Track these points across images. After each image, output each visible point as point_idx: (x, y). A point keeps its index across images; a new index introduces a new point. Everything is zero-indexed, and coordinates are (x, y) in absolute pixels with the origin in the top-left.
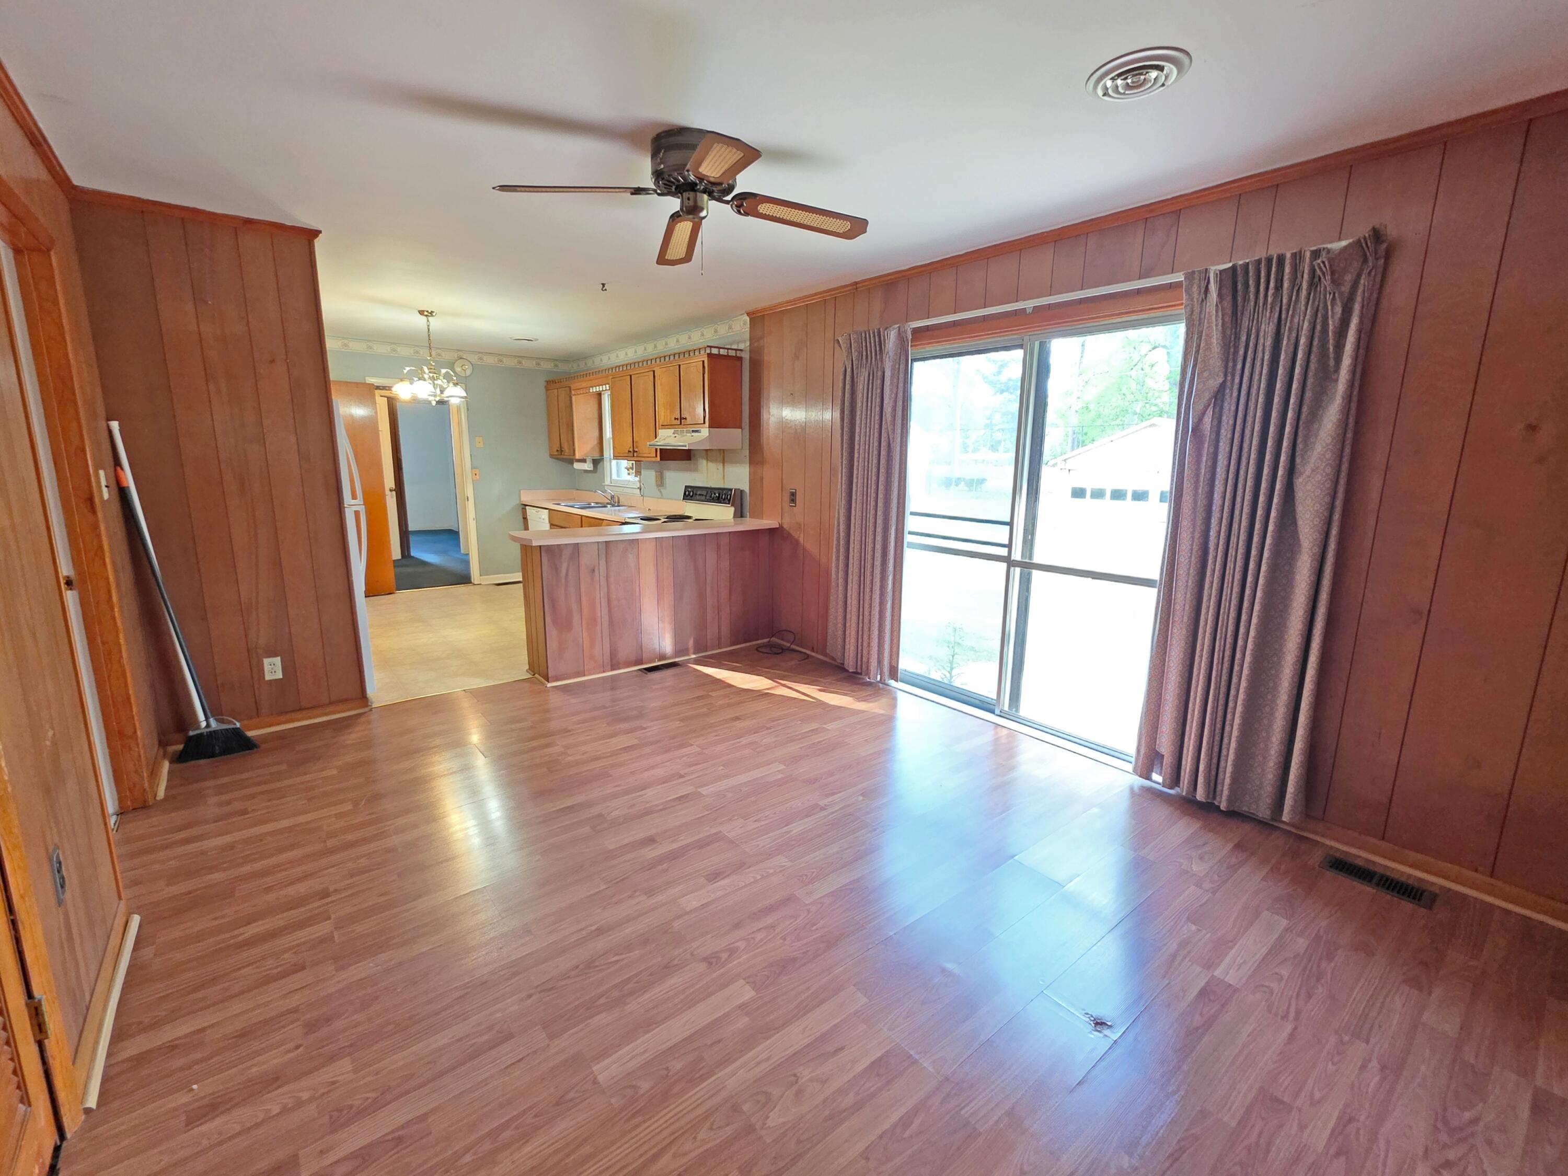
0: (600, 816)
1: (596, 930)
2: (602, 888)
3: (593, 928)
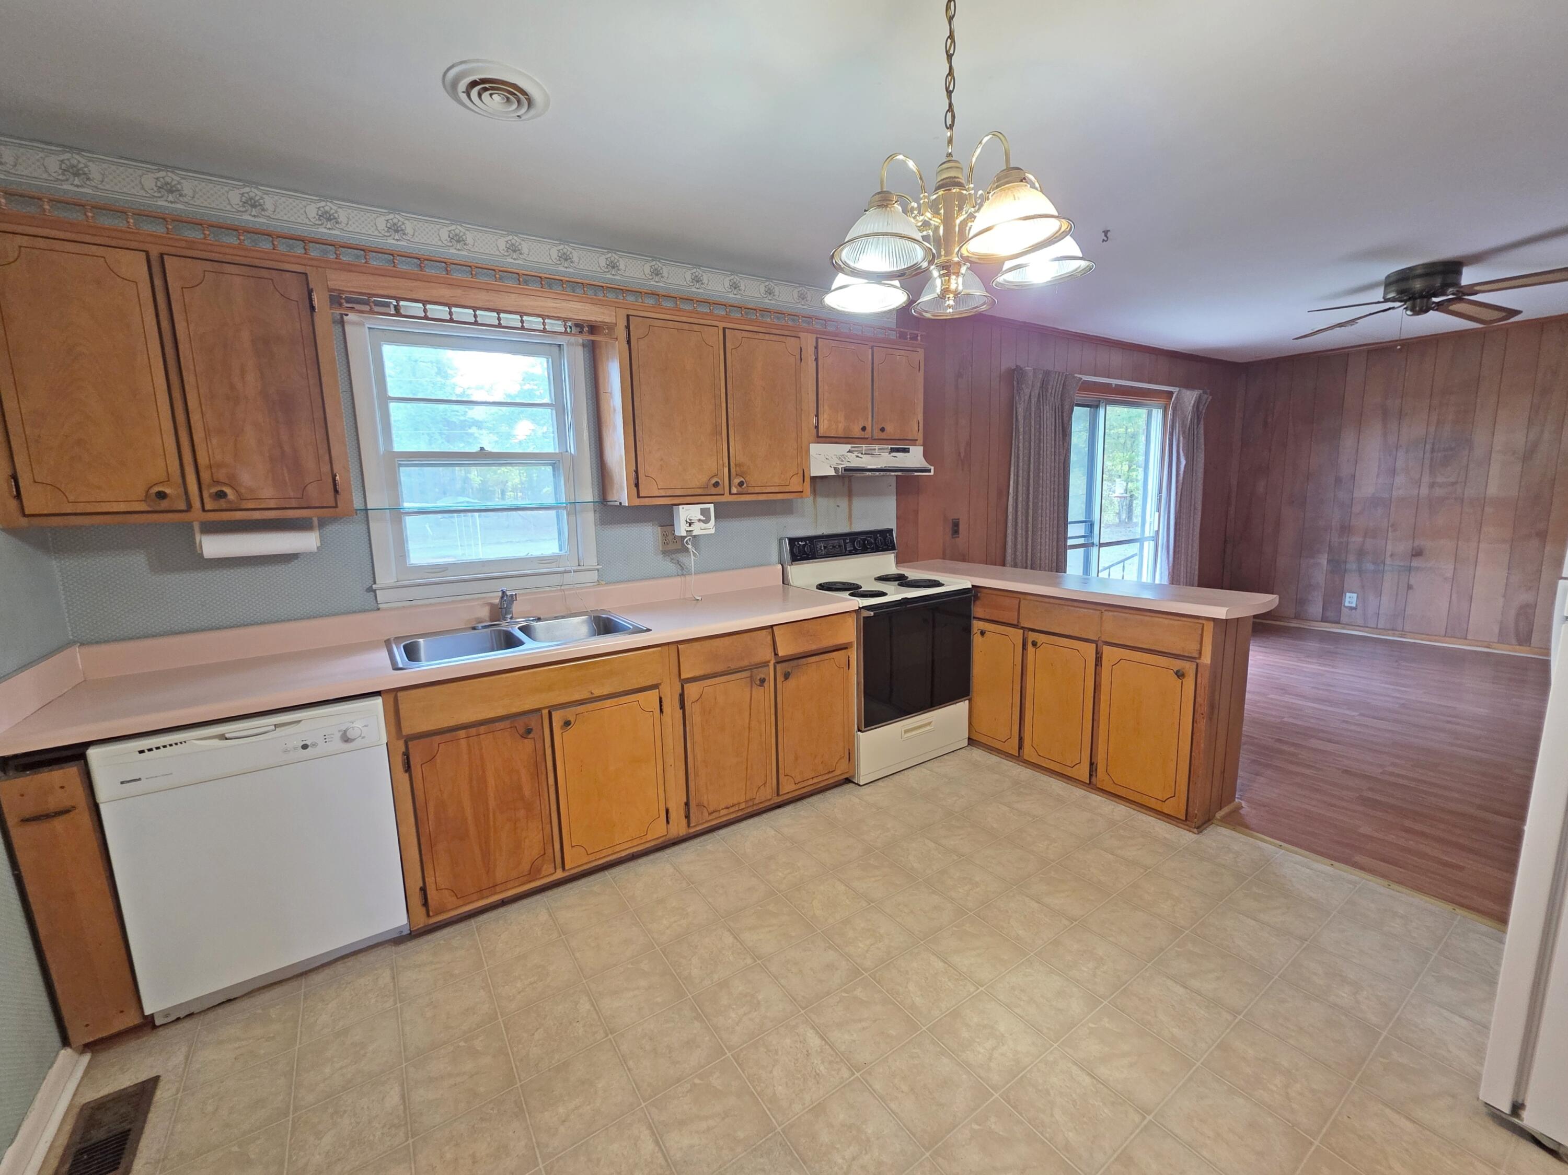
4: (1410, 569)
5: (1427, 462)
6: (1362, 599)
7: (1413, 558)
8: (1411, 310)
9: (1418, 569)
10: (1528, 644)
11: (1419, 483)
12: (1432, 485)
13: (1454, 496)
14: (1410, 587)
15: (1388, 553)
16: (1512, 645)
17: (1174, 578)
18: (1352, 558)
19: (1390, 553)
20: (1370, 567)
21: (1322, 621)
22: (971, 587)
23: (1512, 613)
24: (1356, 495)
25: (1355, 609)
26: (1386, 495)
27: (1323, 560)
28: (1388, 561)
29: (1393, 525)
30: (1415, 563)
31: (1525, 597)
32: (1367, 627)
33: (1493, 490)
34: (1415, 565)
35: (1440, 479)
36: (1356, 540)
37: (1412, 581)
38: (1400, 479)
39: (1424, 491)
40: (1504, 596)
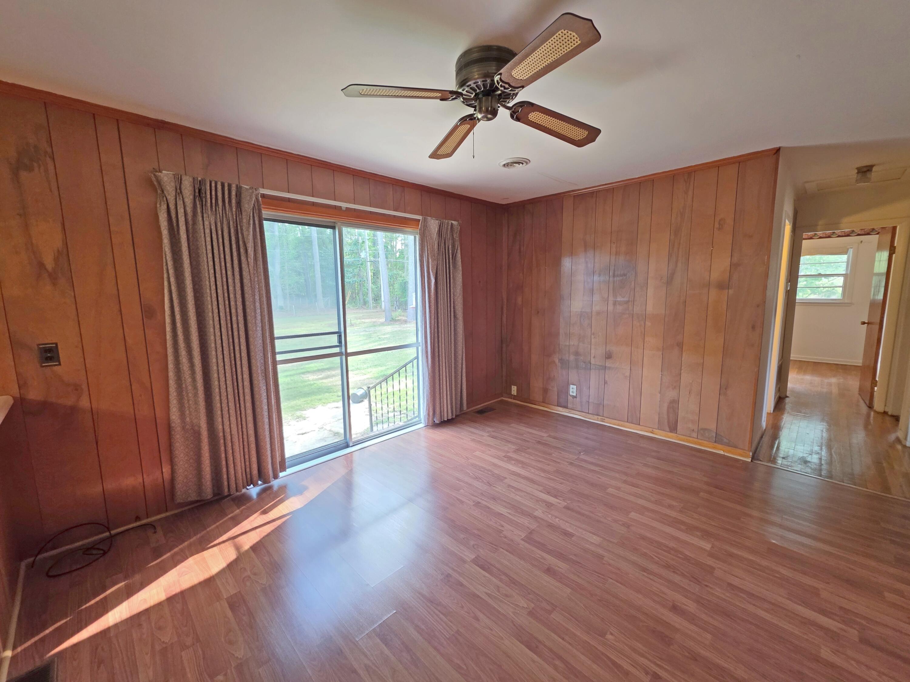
0: (531, 613)
1: (645, 572)
2: (611, 580)
3: (645, 574)
4: (605, 368)
5: (611, 285)
6: (579, 390)
7: (606, 359)
9: (610, 368)
10: (676, 432)
11: (607, 301)
12: (615, 303)
13: (627, 312)
14: (606, 382)
15: (592, 356)
16: (666, 431)
18: (572, 358)
19: (593, 355)
20: (583, 365)
21: (558, 406)
23: (666, 405)
24: (572, 309)
25: (575, 397)
26: (588, 310)
27: (556, 358)
28: (593, 361)
29: (594, 334)
30: (608, 364)
31: (671, 394)
32: (583, 412)
33: (650, 308)
34: (609, 366)
35: (619, 299)
36: (574, 343)
37: (607, 378)
38: (596, 298)
39: (611, 308)
40: (660, 393)
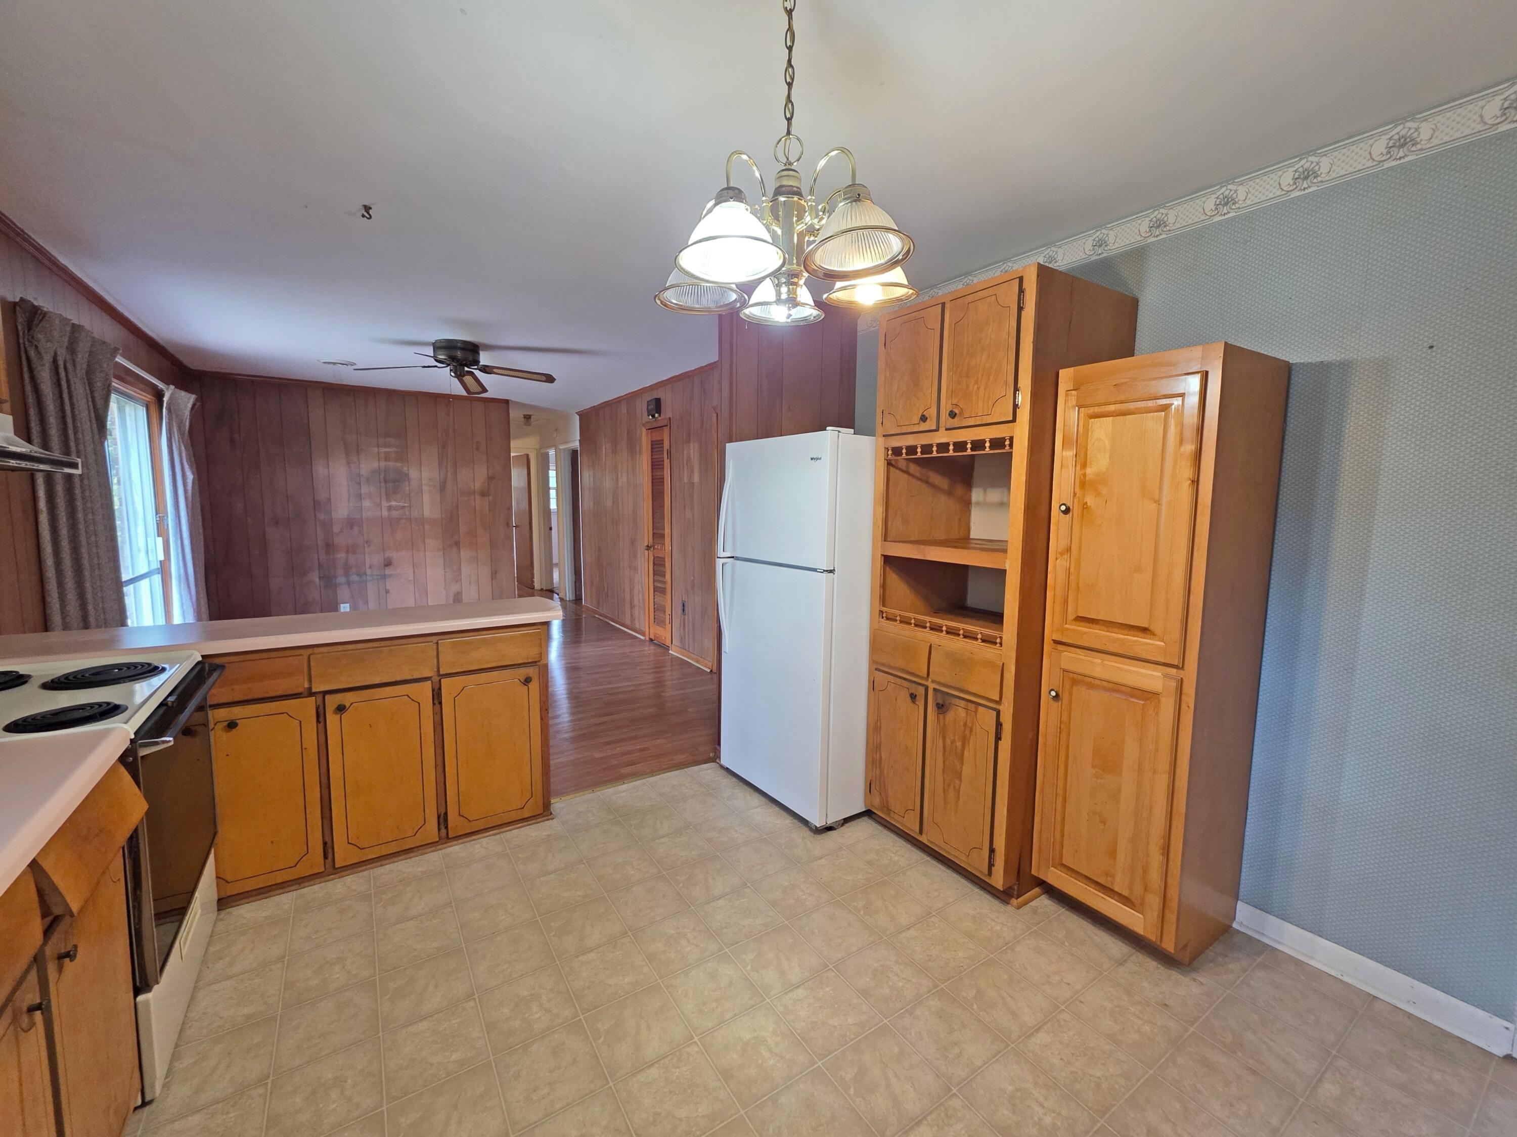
4: (384, 577)
5: (383, 490)
6: (354, 607)
7: (387, 568)
8: (455, 373)
9: (390, 576)
11: (380, 505)
12: (390, 508)
13: (405, 517)
14: (387, 592)
15: (367, 566)
17: (199, 618)
18: (340, 572)
19: (369, 565)
20: (355, 578)
22: (200, 659)
24: (334, 515)
26: (358, 517)
27: (315, 577)
28: (368, 572)
29: (367, 542)
30: (388, 571)
31: (454, 588)
33: (427, 512)
34: (388, 573)
35: (394, 504)
36: (341, 556)
37: (388, 587)
38: (366, 503)
39: (385, 513)
40: (444, 587)
